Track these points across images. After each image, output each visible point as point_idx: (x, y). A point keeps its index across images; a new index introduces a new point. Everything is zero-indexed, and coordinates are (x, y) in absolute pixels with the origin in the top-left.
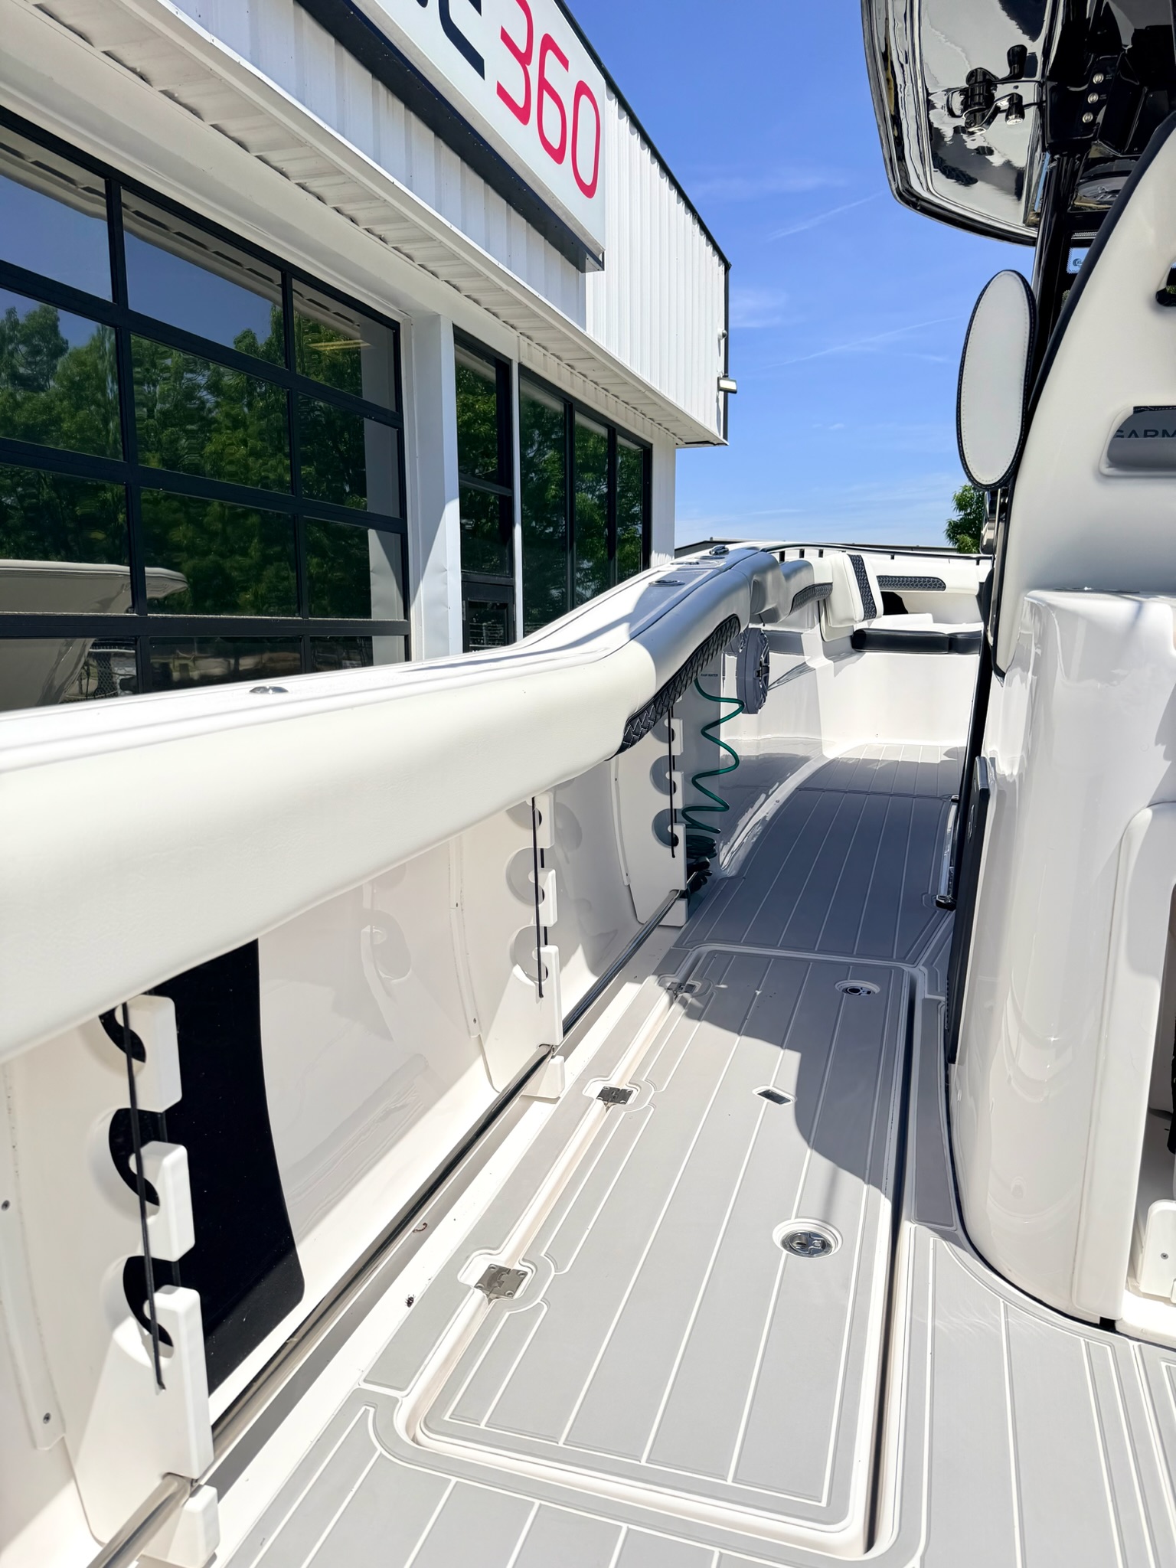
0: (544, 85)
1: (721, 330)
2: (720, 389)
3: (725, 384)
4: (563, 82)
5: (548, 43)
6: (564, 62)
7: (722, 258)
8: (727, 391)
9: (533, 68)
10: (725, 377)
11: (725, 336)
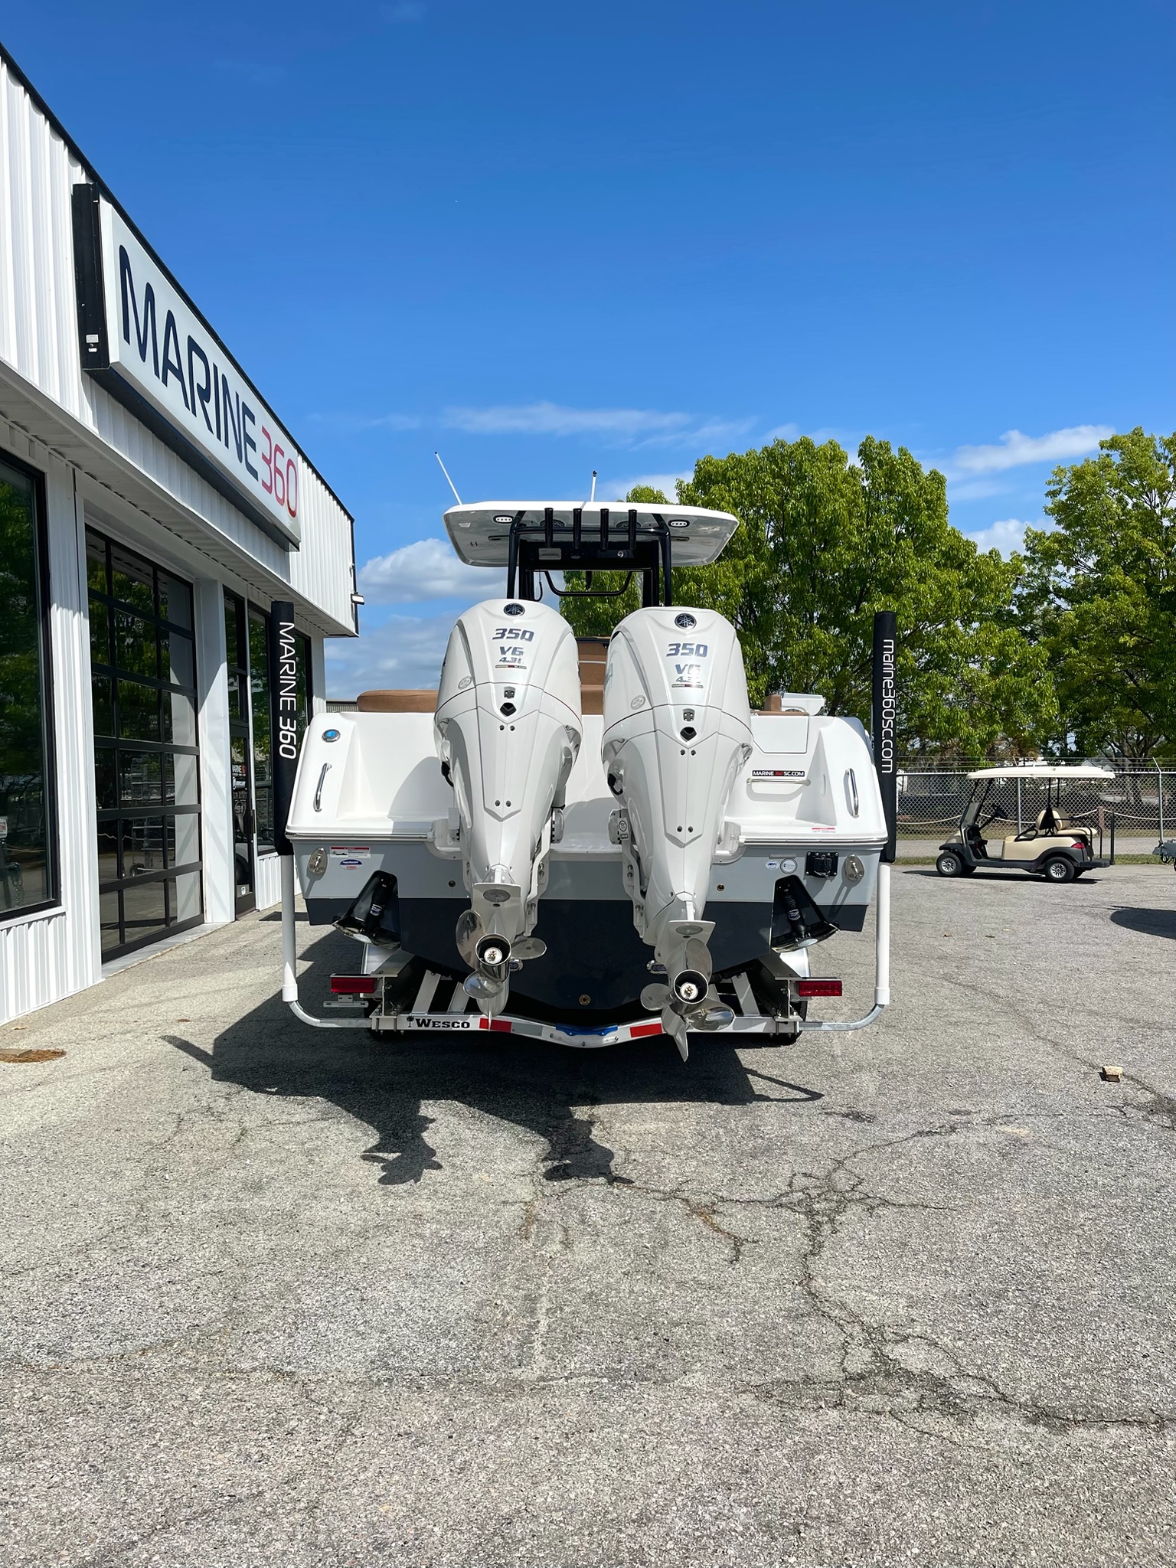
0: (277, 470)
1: (351, 564)
2: (353, 601)
3: (355, 598)
4: (281, 462)
5: (278, 448)
6: (282, 453)
7: (350, 517)
8: (356, 603)
9: (272, 465)
10: (356, 594)
11: (354, 567)
